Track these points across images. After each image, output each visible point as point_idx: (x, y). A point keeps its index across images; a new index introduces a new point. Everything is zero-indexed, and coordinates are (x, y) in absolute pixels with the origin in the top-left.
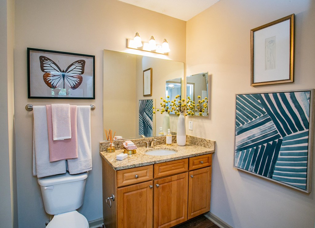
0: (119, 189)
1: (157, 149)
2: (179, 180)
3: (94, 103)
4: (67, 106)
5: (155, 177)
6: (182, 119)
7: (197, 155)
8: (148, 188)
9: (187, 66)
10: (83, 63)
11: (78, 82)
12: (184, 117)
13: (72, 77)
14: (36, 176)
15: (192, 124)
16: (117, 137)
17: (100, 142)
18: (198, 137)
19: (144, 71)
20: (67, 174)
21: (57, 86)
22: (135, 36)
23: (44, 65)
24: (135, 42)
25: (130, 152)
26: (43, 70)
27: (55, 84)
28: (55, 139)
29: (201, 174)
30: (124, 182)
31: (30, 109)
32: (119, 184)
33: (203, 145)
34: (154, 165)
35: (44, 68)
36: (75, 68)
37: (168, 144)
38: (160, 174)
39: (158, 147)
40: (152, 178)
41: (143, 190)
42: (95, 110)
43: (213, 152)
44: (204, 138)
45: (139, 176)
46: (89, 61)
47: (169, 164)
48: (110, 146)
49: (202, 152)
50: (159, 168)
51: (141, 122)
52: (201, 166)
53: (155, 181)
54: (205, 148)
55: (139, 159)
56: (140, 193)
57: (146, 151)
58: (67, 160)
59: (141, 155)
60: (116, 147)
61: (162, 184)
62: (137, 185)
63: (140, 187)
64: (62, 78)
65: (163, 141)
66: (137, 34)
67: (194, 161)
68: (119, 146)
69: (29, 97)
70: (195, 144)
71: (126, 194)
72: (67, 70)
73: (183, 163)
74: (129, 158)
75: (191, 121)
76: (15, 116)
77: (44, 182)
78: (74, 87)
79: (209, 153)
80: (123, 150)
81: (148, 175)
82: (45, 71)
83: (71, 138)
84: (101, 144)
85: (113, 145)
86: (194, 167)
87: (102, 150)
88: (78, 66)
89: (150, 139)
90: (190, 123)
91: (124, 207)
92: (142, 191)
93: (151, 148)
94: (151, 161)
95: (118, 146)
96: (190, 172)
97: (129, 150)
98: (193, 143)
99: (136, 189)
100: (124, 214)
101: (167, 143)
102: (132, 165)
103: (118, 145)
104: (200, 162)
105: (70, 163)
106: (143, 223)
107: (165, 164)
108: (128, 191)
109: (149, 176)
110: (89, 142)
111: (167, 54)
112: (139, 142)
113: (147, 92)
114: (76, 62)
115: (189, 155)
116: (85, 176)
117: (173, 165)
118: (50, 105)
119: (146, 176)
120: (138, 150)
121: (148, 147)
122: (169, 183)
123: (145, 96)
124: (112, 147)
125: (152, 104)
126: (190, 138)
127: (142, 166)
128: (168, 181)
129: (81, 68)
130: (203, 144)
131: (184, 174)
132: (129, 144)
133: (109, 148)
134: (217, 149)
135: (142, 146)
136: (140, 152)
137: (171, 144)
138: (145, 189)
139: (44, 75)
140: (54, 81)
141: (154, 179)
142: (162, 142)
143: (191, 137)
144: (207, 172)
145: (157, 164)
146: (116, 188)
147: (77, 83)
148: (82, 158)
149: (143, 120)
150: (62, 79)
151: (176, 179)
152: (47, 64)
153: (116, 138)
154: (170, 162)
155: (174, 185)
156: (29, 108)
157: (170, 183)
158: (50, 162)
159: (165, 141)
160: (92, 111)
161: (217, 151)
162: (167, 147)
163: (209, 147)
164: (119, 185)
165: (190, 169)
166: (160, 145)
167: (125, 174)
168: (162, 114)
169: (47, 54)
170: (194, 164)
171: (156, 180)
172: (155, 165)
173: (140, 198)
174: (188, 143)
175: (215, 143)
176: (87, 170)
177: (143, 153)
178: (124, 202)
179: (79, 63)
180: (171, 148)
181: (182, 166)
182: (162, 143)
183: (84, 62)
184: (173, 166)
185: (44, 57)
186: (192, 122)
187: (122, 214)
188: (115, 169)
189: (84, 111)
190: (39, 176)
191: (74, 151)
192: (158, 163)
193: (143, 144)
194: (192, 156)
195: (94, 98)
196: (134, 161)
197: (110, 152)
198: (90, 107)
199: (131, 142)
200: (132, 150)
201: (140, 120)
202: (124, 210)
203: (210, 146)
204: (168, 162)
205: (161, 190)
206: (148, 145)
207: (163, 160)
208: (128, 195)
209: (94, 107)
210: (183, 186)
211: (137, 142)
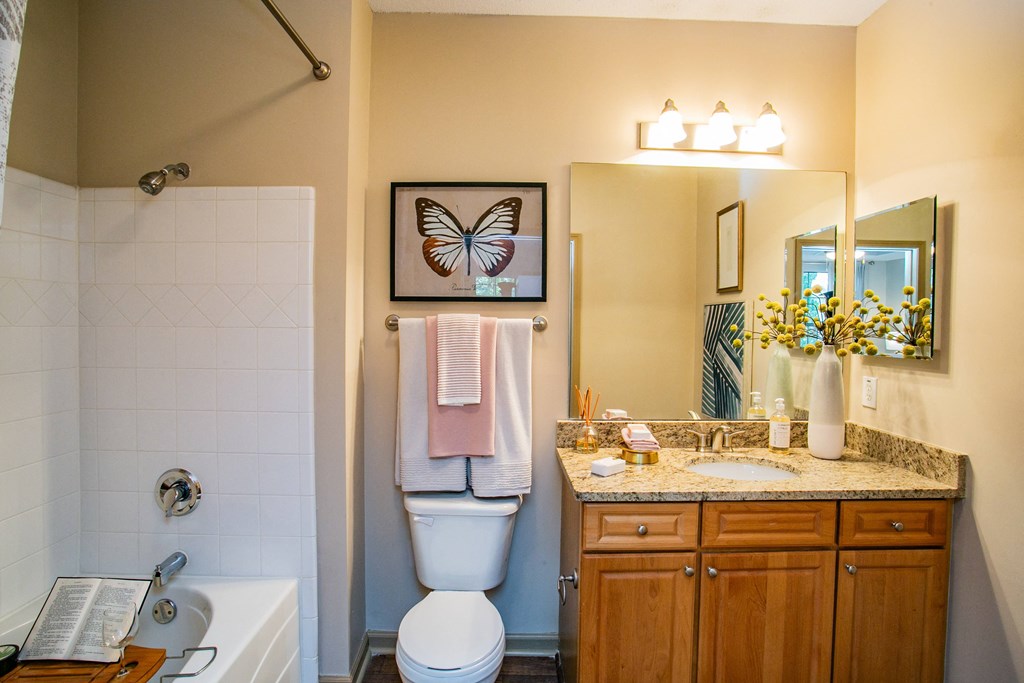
0: (587, 557)
1: (730, 459)
2: (797, 572)
3: (544, 313)
4: (471, 319)
5: (705, 544)
6: (828, 365)
7: (871, 496)
8: (680, 575)
9: (859, 184)
10: (515, 205)
11: (502, 257)
12: (835, 358)
13: (489, 243)
14: (400, 487)
15: (874, 387)
16: (611, 411)
17: (559, 421)
18: (897, 433)
19: (720, 213)
20: (469, 493)
21: (453, 269)
22: (664, 110)
23: (425, 219)
24: (665, 130)
25: (638, 458)
26: (422, 231)
27: (447, 266)
28: (443, 401)
29: (894, 567)
30: (604, 539)
31: (393, 326)
32: (588, 541)
33: (915, 465)
34: (701, 503)
35: (425, 226)
36: (495, 221)
37: (775, 448)
38: (724, 539)
39: (737, 452)
40: (693, 544)
41: (662, 575)
42: (546, 332)
43: (954, 495)
44: (918, 441)
45: (650, 530)
46: (530, 200)
47: (758, 509)
48: (586, 435)
49: (896, 489)
50: (719, 516)
51: (709, 372)
52: (893, 538)
53: (704, 555)
54: (920, 476)
55: (658, 480)
56: (652, 581)
57: (693, 461)
58: (468, 459)
59: (668, 469)
60: (603, 438)
61: (728, 570)
62: (644, 556)
63: (652, 565)
64: (465, 247)
65: (761, 435)
66: (668, 105)
67: (861, 515)
68: (609, 435)
69: (393, 298)
70: (884, 460)
71: (608, 577)
72: (476, 228)
73: (813, 515)
74: (629, 474)
75: (872, 375)
76: (364, 341)
77: (415, 505)
78: (493, 272)
79: (930, 496)
80: (620, 451)
81: (680, 530)
82: (427, 233)
83: (478, 402)
84: (561, 426)
85: (592, 432)
86: (860, 538)
87: (562, 443)
88: (504, 214)
89: (711, 426)
90: (865, 383)
91: (599, 612)
92: (658, 580)
93: (712, 455)
94: (693, 491)
95: (610, 437)
96: (843, 554)
97: (634, 450)
98: (876, 453)
99: (640, 568)
100: (598, 632)
101: (771, 444)
102: (629, 493)
103: (608, 433)
104: (890, 524)
105: (477, 467)
106: (658, 676)
107: (744, 509)
108: (615, 568)
109: (685, 537)
110: (525, 416)
111: (778, 152)
112: (675, 430)
113: (729, 279)
114: (498, 204)
115: (839, 493)
116: (510, 507)
117: (773, 516)
118: (434, 317)
119: (675, 534)
120: (665, 455)
121: (702, 450)
122: (755, 574)
123: (721, 291)
124: (590, 439)
125: (743, 318)
126: (864, 434)
127: (660, 502)
128: (750, 564)
129: (511, 219)
130: (914, 461)
131: (817, 554)
132: (638, 432)
133: (581, 440)
134: (971, 488)
135: (685, 445)
136: (672, 460)
137: (786, 449)
138: (670, 575)
139: (425, 243)
140: (449, 256)
141: (700, 550)
142: (755, 438)
143: (867, 432)
144: (923, 568)
145: (714, 504)
146: (580, 551)
147: (500, 259)
148: (504, 459)
149: (713, 368)
150: (465, 251)
151: (785, 566)
152: (433, 216)
153: (608, 413)
154: (758, 503)
155: (777, 583)
156: (391, 325)
157: (762, 574)
158: (432, 458)
159: (765, 437)
160: (538, 334)
161: (971, 495)
162: (772, 457)
163: (937, 476)
164: (589, 546)
165: (845, 541)
166: (746, 449)
167: (606, 518)
168: (764, 348)
169: (432, 193)
170: (859, 527)
171: (709, 555)
172: (705, 504)
173: (653, 597)
174: (856, 453)
175: (963, 461)
176: (519, 493)
177: (679, 466)
178: (600, 596)
179: (506, 206)
180: (783, 461)
181: (810, 526)
182: (754, 443)
183: (518, 201)
184: (773, 521)
185: (425, 200)
186: (873, 379)
187: (594, 632)
188: (578, 497)
189: (516, 333)
190: (405, 488)
191: (484, 438)
192: (715, 499)
193: (689, 438)
194: (851, 497)
195: (543, 299)
196: (640, 484)
197: (583, 451)
198: (530, 322)
199: (642, 428)
200: (644, 450)
201: (705, 368)
202: (599, 621)
203: (940, 473)
204: (751, 504)
205: (724, 589)
206: (703, 444)
207: (734, 493)
208: (615, 580)
209: (542, 323)
210: (813, 593)
211: (668, 431)
